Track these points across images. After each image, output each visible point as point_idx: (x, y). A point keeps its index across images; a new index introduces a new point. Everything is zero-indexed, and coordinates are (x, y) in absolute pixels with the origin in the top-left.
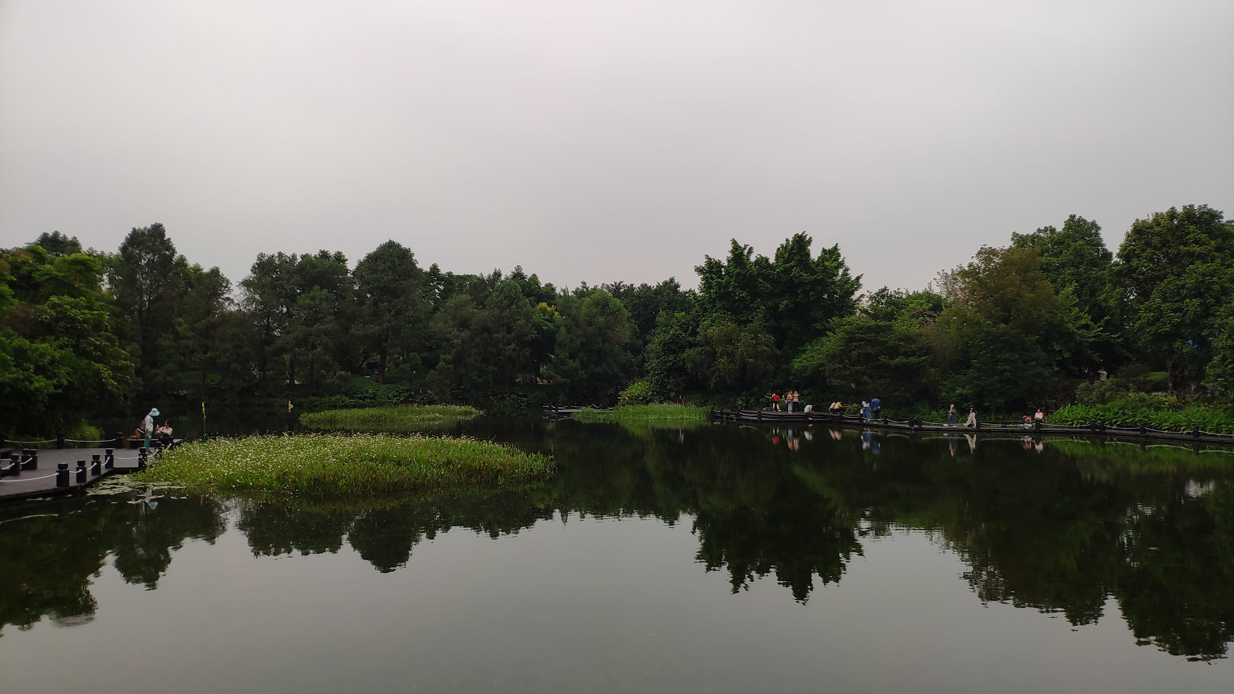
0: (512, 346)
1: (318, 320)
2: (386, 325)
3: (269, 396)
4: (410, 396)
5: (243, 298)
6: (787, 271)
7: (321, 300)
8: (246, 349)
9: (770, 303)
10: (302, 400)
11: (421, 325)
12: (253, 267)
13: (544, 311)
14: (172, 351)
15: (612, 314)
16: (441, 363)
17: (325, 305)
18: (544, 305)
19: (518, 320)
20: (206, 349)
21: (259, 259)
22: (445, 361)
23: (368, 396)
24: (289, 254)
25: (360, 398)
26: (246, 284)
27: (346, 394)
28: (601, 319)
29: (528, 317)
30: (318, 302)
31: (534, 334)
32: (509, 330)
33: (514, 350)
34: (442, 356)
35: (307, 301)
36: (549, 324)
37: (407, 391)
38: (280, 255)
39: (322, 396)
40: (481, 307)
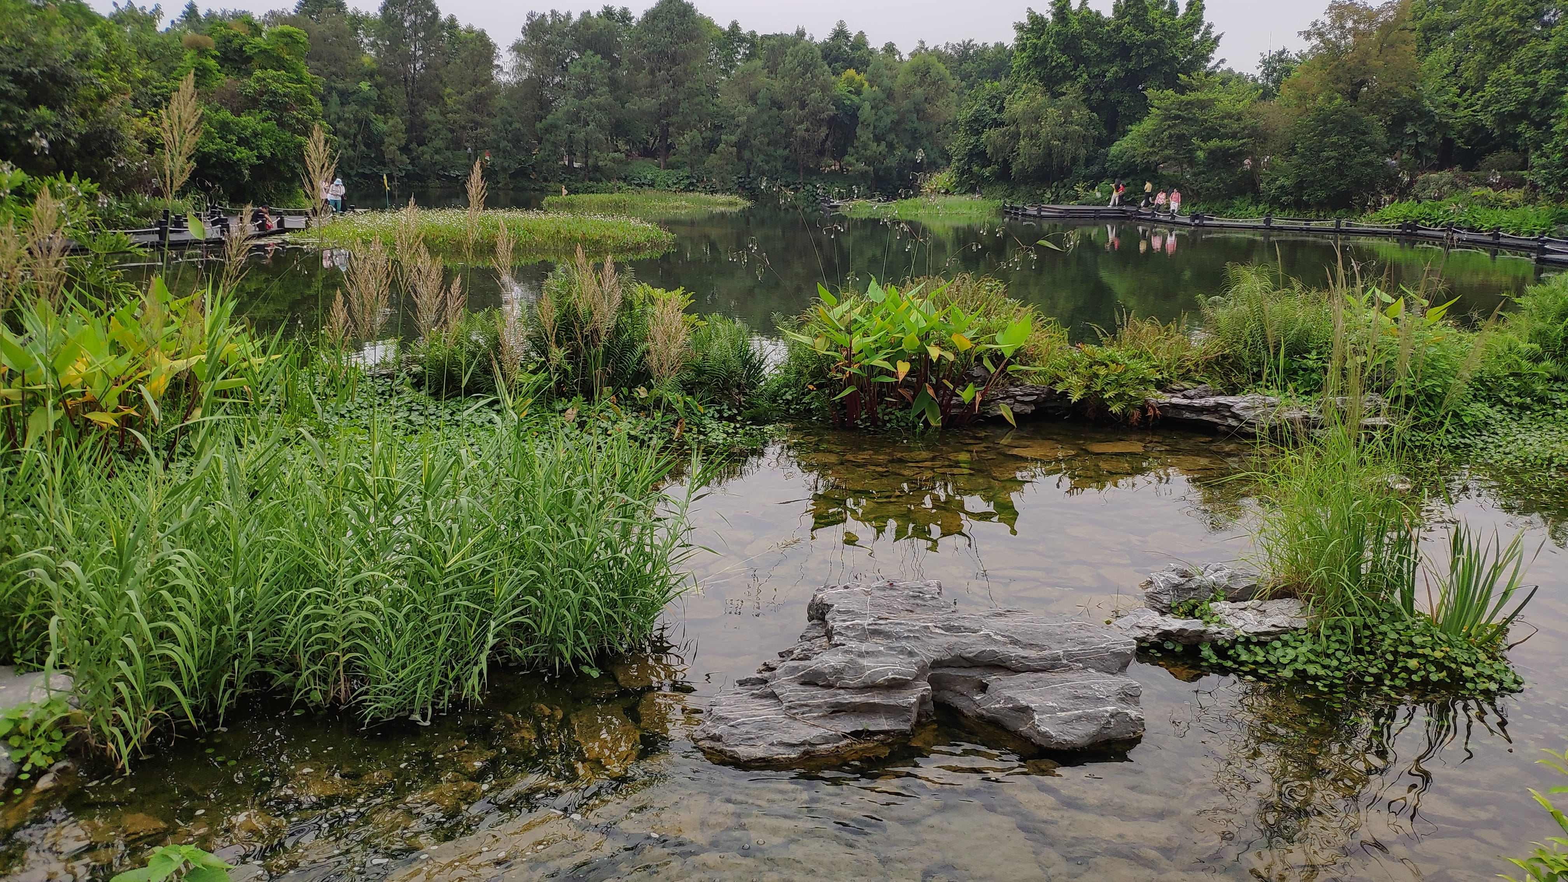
0: (804, 126)
1: (590, 91)
2: (664, 98)
3: (546, 180)
4: (691, 184)
5: (513, 64)
6: (1118, 29)
7: (593, 67)
8: (517, 125)
9: (1096, 71)
10: (579, 185)
11: (702, 98)
12: (524, 28)
13: (850, 81)
14: (440, 126)
15: (934, 83)
16: (722, 145)
17: (597, 73)
18: (851, 72)
19: (813, 92)
20: (477, 125)
21: (529, 18)
22: (726, 143)
23: (646, 182)
24: (563, 12)
25: (637, 185)
26: (517, 48)
27: (625, 180)
28: (919, 91)
29: (824, 88)
30: (589, 69)
31: (832, 110)
32: (803, 105)
33: (807, 130)
34: (723, 137)
35: (578, 69)
36: (853, 96)
37: (688, 177)
38: (553, 13)
39: (598, 181)
40: (773, 76)
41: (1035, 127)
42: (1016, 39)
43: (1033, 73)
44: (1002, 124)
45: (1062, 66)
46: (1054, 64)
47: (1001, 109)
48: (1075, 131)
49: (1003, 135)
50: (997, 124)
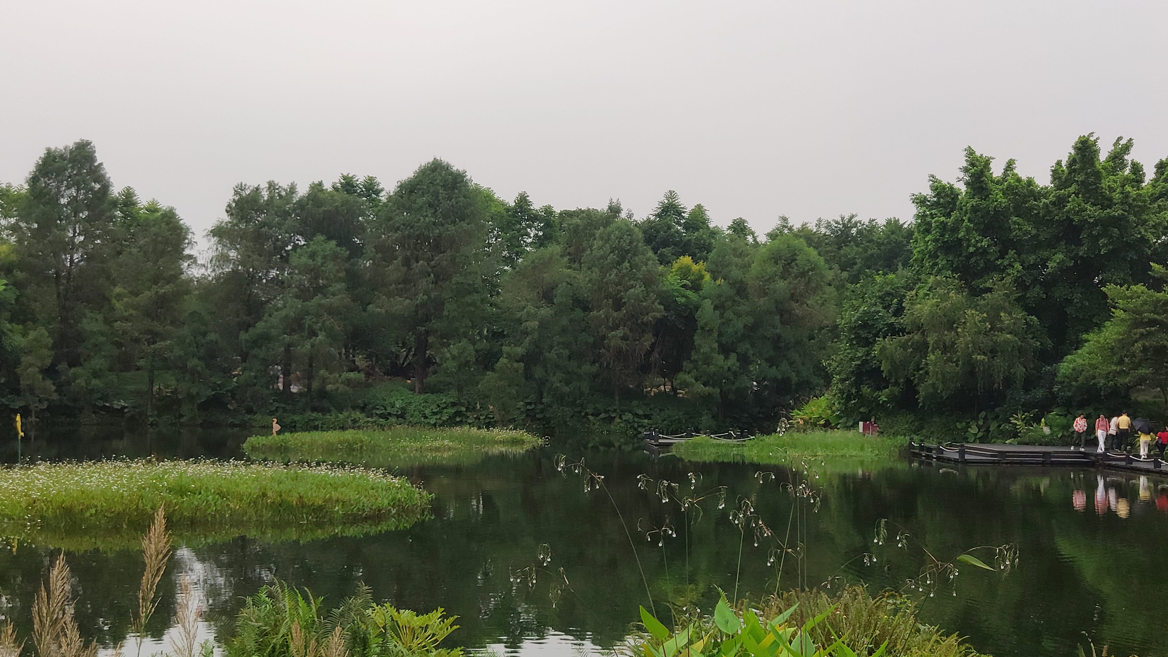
0: (620, 333)
1: (319, 290)
2: (421, 297)
3: (250, 411)
4: (458, 413)
5: (211, 254)
6: (1061, 202)
7: (324, 257)
8: (212, 336)
9: (1032, 259)
10: (296, 418)
11: (476, 297)
12: (229, 206)
13: (685, 272)
14: (102, 339)
15: (803, 274)
16: (503, 360)
17: (330, 265)
18: (686, 260)
19: (632, 287)
20: (154, 337)
21: (236, 193)
22: (509, 356)
23: (393, 411)
24: (284, 183)
25: (381, 416)
26: (218, 232)
27: (363, 409)
28: (781, 285)
29: (649, 282)
30: (319, 260)
31: (659, 311)
32: (618, 305)
33: (624, 338)
34: (505, 349)
35: (304, 259)
36: (689, 293)
37: (454, 404)
38: (272, 186)
39: (325, 411)
40: (576, 265)
41: (948, 336)
42: (918, 216)
43: (941, 262)
44: (902, 331)
45: (984, 252)
46: (971, 249)
47: (899, 311)
48: (1006, 342)
49: (904, 346)
50: (894, 331)
